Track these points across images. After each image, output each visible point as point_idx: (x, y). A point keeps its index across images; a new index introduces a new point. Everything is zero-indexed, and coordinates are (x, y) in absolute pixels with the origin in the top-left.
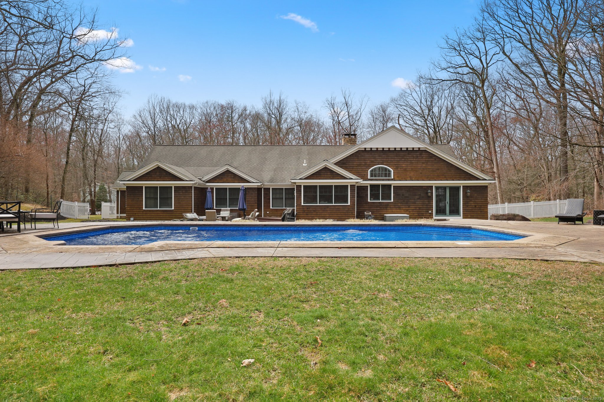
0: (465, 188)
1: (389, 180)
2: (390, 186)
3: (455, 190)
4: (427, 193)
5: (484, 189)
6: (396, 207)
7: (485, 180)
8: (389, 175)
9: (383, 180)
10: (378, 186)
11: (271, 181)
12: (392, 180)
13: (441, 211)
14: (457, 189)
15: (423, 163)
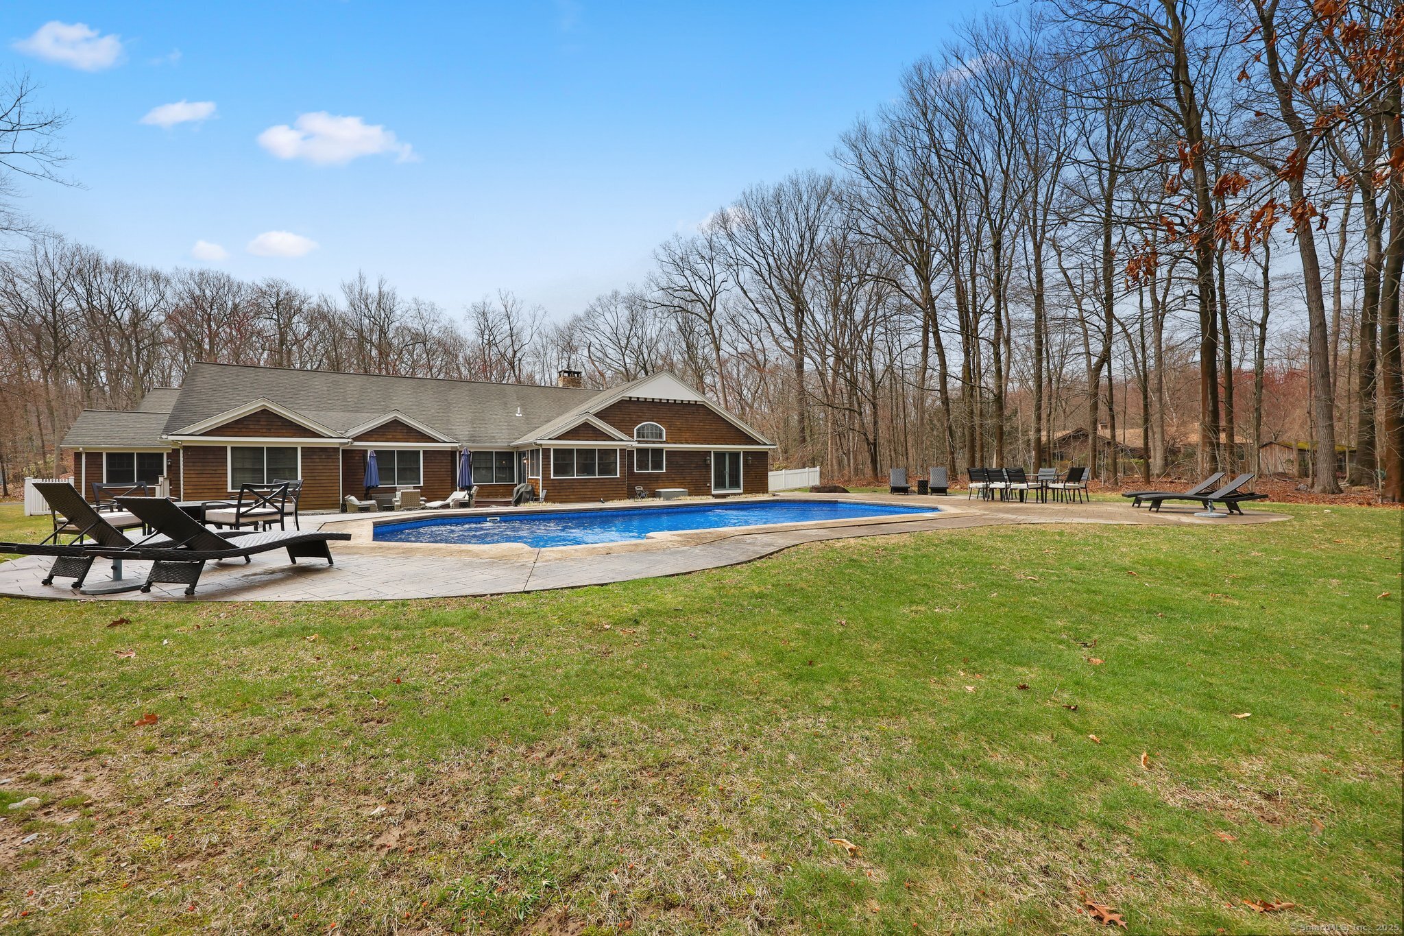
0: (746, 454)
1: (661, 442)
2: (661, 450)
3: (734, 456)
4: (705, 460)
5: (764, 455)
6: (670, 480)
7: (766, 444)
8: (661, 436)
9: (654, 442)
10: (647, 450)
11: (472, 439)
12: (664, 442)
13: (720, 484)
14: (738, 454)
15: (700, 421)
